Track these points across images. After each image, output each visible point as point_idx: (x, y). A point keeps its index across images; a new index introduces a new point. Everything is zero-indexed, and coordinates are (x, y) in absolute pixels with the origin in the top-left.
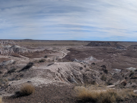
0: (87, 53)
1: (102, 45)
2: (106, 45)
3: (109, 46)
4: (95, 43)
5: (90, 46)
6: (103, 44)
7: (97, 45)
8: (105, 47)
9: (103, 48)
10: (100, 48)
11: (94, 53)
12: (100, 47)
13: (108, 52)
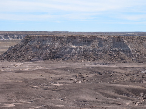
0: (12, 94)
1: (85, 56)
2: (105, 51)
3: (122, 60)
4: (49, 44)
5: (18, 58)
6: (90, 47)
7: (55, 56)
8: (99, 64)
9: (91, 70)
10: (74, 70)
11: (50, 96)
12: (76, 64)
13: (120, 92)
